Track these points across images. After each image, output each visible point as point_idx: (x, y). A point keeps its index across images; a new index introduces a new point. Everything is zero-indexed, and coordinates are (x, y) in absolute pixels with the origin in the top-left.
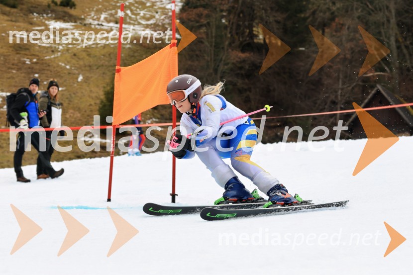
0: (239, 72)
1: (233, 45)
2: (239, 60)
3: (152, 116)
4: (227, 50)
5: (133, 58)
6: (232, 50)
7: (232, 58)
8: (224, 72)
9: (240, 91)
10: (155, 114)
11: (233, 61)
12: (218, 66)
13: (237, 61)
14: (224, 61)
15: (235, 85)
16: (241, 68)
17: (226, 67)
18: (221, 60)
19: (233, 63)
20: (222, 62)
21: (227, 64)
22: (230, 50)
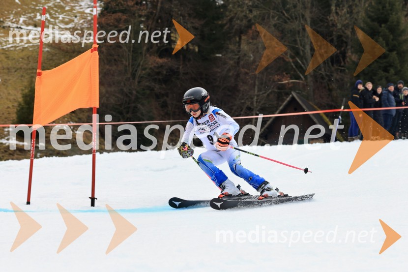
0: (156, 77)
1: (151, 50)
2: (157, 65)
3: (70, 120)
4: (145, 55)
5: (51, 62)
6: (150, 55)
7: (150, 63)
8: (142, 77)
9: (158, 96)
10: (73, 118)
11: (150, 66)
12: (136, 71)
13: (155, 67)
14: (142, 66)
15: (152, 90)
16: (158, 73)
17: (144, 72)
18: (139, 65)
19: (151, 68)
20: (140, 67)
21: (144, 69)
22: (148, 55)
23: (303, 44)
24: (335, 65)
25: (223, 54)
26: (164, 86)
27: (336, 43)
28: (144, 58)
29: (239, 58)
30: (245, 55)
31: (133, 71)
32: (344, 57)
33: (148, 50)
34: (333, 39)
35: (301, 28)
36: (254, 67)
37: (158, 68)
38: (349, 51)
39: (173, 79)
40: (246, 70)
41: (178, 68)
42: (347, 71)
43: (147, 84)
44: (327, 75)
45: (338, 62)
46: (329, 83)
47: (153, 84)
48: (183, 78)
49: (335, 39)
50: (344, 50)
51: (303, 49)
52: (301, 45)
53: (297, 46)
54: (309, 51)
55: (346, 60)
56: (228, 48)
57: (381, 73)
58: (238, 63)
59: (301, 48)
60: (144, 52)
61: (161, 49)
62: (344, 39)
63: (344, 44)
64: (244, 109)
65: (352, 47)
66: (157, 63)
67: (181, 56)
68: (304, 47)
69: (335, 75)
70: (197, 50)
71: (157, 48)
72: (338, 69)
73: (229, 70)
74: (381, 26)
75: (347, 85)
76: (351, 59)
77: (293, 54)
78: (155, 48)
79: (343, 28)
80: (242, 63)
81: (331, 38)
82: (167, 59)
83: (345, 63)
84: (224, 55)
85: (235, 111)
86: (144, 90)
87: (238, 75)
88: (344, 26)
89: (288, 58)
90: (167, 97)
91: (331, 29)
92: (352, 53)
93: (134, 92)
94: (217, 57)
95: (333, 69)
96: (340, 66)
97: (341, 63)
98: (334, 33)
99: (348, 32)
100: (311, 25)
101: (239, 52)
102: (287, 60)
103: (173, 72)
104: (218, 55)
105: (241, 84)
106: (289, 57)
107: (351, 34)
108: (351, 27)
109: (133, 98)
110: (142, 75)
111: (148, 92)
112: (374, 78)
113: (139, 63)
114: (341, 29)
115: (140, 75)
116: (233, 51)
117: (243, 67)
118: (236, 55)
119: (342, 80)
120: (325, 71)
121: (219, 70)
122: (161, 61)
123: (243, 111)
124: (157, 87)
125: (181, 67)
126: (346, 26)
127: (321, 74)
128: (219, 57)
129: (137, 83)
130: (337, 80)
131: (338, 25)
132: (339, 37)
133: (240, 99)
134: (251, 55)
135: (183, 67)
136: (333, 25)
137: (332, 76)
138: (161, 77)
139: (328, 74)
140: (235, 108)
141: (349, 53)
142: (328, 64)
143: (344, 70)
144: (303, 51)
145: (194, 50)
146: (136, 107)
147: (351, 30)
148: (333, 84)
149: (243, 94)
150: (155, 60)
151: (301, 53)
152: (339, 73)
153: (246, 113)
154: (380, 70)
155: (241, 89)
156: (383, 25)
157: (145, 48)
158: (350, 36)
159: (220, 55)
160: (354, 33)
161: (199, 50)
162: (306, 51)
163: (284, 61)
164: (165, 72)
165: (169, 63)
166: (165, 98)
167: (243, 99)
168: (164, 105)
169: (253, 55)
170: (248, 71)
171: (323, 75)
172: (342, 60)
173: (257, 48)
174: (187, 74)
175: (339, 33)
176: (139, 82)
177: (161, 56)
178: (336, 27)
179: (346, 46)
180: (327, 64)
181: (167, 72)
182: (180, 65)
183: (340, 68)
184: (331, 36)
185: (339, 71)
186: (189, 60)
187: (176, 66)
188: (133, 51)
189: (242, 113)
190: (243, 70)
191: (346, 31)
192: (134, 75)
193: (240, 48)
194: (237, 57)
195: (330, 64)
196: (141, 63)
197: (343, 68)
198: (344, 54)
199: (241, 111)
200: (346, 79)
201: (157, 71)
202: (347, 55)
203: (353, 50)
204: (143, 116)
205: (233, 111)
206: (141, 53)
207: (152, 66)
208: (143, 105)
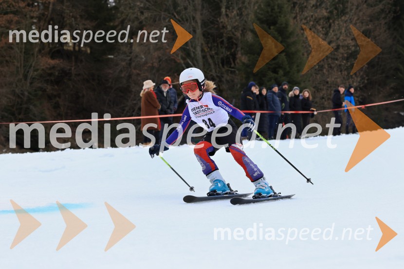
23: (194, 45)
24: (225, 67)
25: (115, 55)
26: (56, 87)
27: (227, 45)
28: (35, 59)
29: (130, 60)
30: (137, 56)
31: (24, 72)
32: (234, 59)
33: (40, 51)
34: (223, 41)
35: (191, 29)
36: (146, 68)
37: (50, 69)
38: (239, 53)
39: (65, 81)
40: (138, 71)
41: (70, 69)
42: (237, 72)
43: (39, 85)
44: (217, 76)
45: (229, 63)
46: (219, 84)
47: (45, 85)
48: (75, 79)
49: (225, 40)
50: (234, 51)
51: (194, 51)
52: (192, 46)
53: (188, 48)
54: (200, 53)
55: (236, 62)
56: (120, 50)
57: (271, 74)
58: (130, 64)
59: (192, 49)
60: (36, 54)
61: (53, 51)
62: (235, 41)
63: (235, 46)
64: (136, 110)
65: (242, 49)
66: (49, 65)
67: (73, 57)
68: (195, 48)
69: (225, 76)
70: (89, 51)
71: (49, 49)
72: (228, 70)
73: (121, 71)
74: (270, 29)
75: (237, 86)
76: (241, 61)
77: (184, 56)
78: (47, 49)
79: (233, 30)
80: (133, 64)
81: (221, 40)
82: (59, 61)
83: (235, 64)
84: (116, 57)
85: (127, 112)
86: (36, 91)
87: (130, 76)
88: (234, 27)
89: (179, 60)
90: (60, 97)
91: (222, 31)
92: (242, 54)
93: (26, 93)
94: (109, 58)
95: (224, 70)
96: (230, 67)
97: (231, 64)
98: (224, 35)
99: (238, 34)
100: (201, 27)
101: (131, 53)
102: (178, 61)
103: (65, 74)
104: (110, 56)
105: (133, 85)
106: (180, 58)
107: (241, 36)
108: (240, 29)
109: (25, 99)
110: (33, 77)
111: (40, 93)
112: (264, 79)
113: (31, 65)
114: (231, 31)
115: (32, 76)
116: (125, 53)
117: (135, 69)
118: (128, 56)
119: (233, 81)
120: (216, 72)
121: (110, 71)
122: (52, 62)
123: (135, 111)
124: (49, 88)
125: (73, 68)
126: (236, 28)
127: (211, 75)
128: (111, 58)
129: (28, 84)
130: (228, 81)
131: (228, 27)
132: (229, 38)
133: (132, 100)
134: (143, 57)
135: (75, 68)
136: (224, 27)
137: (223, 77)
138: (53, 78)
139: (219, 75)
140: (127, 109)
141: (239, 55)
142: (219, 65)
143: (235, 71)
144: (194, 52)
145: (86, 51)
146: (28, 108)
147: (241, 32)
148: (223, 85)
149: (135, 95)
150: (47, 62)
151: (192, 55)
152: (230, 74)
153: (138, 113)
154: (269, 72)
155: (133, 90)
156: (272, 27)
157: (37, 49)
158: (240, 38)
159: (112, 57)
160: (244, 35)
161: (91, 52)
162: (197, 53)
163: (175, 62)
164: (57, 74)
165: (61, 64)
166: (57, 99)
167: (135, 100)
168: (57, 106)
169: (145, 57)
170: (140, 72)
171: (214, 76)
172: (232, 61)
173: (149, 49)
174: (79, 75)
175: (229, 35)
176: (31, 83)
177: (52, 58)
178: (226, 29)
179: (236, 48)
180: (217, 66)
181: (59, 73)
182: (72, 66)
183: (230, 69)
184: (221, 38)
185: (229, 72)
186: (81, 61)
187: (69, 68)
188: (25, 52)
189: (134, 113)
190: (135, 72)
191: (236, 33)
192: (25, 77)
193: (132, 50)
194: (129, 58)
195: (221, 65)
196: (33, 65)
197: (233, 69)
198: (234, 56)
199: (133, 111)
200: (236, 81)
201: (49, 72)
202: (237, 56)
203: (243, 51)
204: (35, 116)
205: (125, 112)
206: (33, 54)
207: (44, 67)
208: (35, 106)
